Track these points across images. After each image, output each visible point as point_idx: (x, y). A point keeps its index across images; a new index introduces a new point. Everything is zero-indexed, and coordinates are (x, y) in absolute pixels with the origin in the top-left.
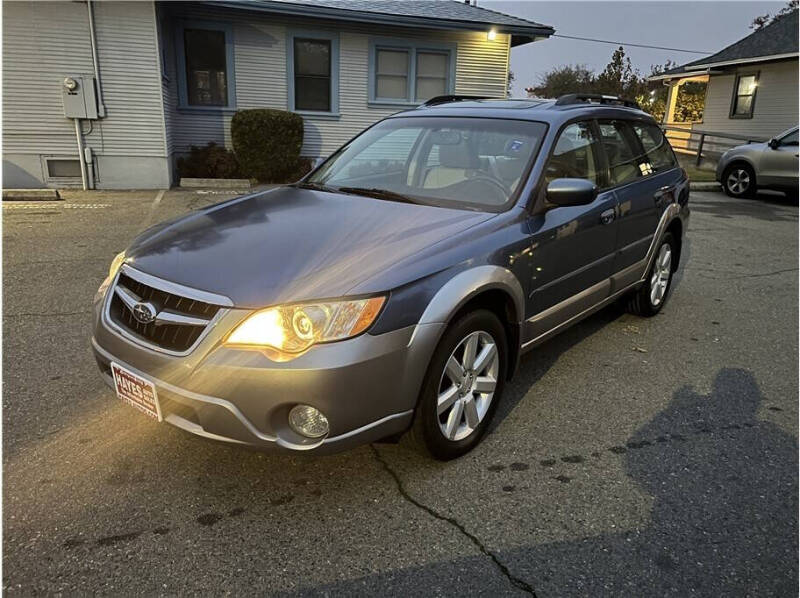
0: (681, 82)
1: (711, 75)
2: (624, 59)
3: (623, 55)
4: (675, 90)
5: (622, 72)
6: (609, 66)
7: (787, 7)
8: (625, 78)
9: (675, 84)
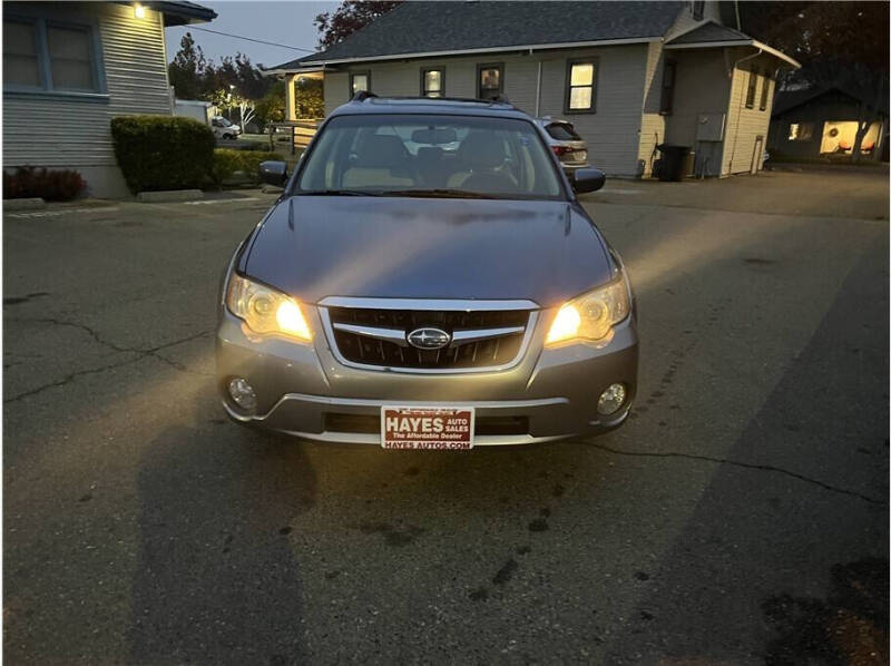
0: (296, 78)
1: (325, 72)
2: (195, 46)
3: (193, 42)
4: (292, 86)
5: (196, 62)
6: (179, 54)
7: (342, 6)
8: (200, 69)
9: (289, 80)
